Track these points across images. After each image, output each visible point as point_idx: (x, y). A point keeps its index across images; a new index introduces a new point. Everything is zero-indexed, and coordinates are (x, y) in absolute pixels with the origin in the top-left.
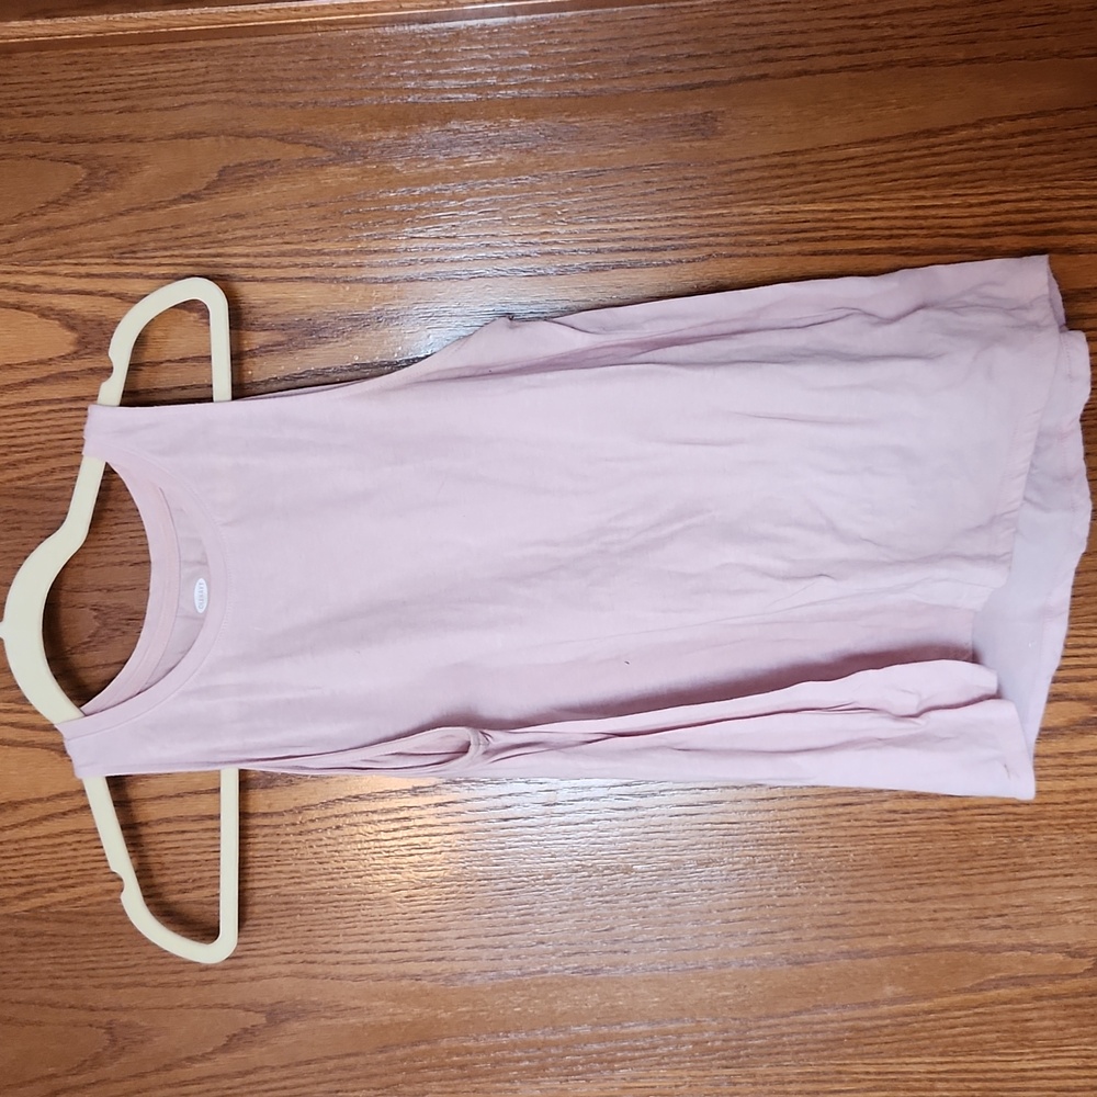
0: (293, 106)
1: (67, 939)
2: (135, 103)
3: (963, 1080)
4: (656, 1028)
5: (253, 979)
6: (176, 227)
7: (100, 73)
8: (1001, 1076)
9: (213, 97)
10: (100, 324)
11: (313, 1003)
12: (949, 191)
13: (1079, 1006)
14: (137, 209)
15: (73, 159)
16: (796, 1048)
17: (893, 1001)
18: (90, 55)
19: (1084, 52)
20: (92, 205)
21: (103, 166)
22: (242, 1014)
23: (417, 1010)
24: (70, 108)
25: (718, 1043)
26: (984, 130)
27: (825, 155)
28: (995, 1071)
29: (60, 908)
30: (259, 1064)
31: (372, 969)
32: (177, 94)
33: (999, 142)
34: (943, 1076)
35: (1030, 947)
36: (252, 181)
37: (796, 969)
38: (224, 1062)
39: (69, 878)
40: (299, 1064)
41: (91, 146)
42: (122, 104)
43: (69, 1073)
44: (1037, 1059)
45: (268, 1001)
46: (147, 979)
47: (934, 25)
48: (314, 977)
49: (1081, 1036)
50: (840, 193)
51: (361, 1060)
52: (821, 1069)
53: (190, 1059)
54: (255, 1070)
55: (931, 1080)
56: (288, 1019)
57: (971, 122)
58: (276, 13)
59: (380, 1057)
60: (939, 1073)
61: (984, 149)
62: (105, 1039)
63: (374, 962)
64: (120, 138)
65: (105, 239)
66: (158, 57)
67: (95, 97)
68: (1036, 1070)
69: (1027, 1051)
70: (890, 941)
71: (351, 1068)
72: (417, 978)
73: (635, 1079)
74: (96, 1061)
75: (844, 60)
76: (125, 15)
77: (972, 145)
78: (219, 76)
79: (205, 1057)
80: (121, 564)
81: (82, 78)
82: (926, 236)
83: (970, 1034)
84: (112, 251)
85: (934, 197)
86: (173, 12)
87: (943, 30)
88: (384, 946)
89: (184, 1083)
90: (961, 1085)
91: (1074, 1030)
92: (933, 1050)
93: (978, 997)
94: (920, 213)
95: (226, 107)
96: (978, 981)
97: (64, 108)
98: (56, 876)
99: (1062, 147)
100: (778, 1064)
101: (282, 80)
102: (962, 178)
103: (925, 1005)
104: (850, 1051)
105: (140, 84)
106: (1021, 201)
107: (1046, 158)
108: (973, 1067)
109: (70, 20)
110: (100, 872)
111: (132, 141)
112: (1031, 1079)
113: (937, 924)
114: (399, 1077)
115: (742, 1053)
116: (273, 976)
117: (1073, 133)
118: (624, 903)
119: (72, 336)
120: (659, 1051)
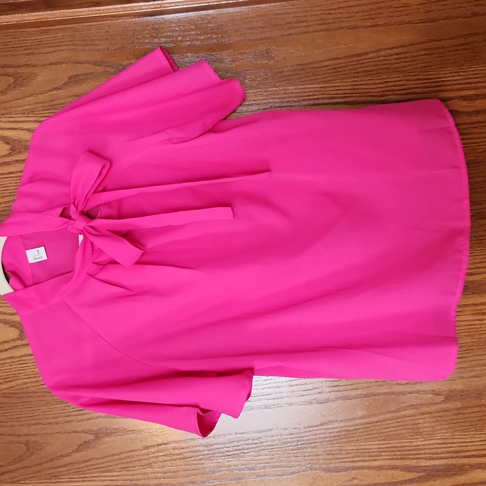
0: (99, 50)
1: (8, 405)
2: (34, 51)
3: (393, 451)
5: (88, 419)
6: (51, 101)
7: (19, 39)
8: (409, 448)
9: (66, 48)
10: (20, 142)
11: (115, 429)
12: (367, 79)
13: (440, 417)
14: (35, 94)
15: (9, 74)
16: (322, 440)
18: (15, 32)
19: (418, 21)
20: (16, 93)
21: (21, 77)
22: (84, 435)
24: (7, 54)
25: (289, 440)
26: (380, 54)
27: (317, 65)
28: (406, 446)
29: (4, 391)
30: (92, 457)
32: (51, 47)
33: (386, 58)
34: (384, 450)
35: (418, 392)
36: (82, 81)
37: (320, 405)
38: (76, 457)
39: (8, 378)
40: (109, 456)
41: (15, 69)
42: (28, 51)
43: (9, 464)
44: (423, 441)
45: (95, 429)
46: (43, 421)
47: (357, 13)
49: (441, 430)
50: (324, 80)
51: (136, 453)
52: (333, 449)
53: (61, 456)
54: (90, 460)
55: (379, 451)
56: (103, 437)
57: (374, 50)
58: (91, 12)
60: (383, 448)
61: (380, 61)
62: (24, 448)
64: (27, 65)
65: (21, 106)
66: (43, 32)
68: (424, 445)
69: (419, 437)
70: (359, 392)
71: (132, 457)
74: (21, 458)
75: (322, 27)
76: (29, 14)
77: (375, 59)
78: (68, 39)
79: (68, 455)
81: (11, 42)
82: (359, 97)
83: (395, 431)
84: (24, 112)
85: (361, 81)
86: (49, 12)
87: (362, 14)
89: (59, 467)
91: (439, 427)
92: (380, 438)
93: (398, 414)
94: (356, 87)
95: (71, 52)
96: (398, 407)
98: (2, 377)
99: (411, 59)
100: (314, 447)
101: (94, 40)
102: (372, 73)
103: (376, 419)
104: (345, 440)
105: (36, 43)
106: (396, 81)
107: (405, 64)
108: (396, 445)
109: (6, 16)
110: (22, 375)
111: (32, 66)
112: (421, 449)
113: (379, 384)
115: (299, 443)
117: (415, 54)
119: (8, 147)
120: (264, 444)
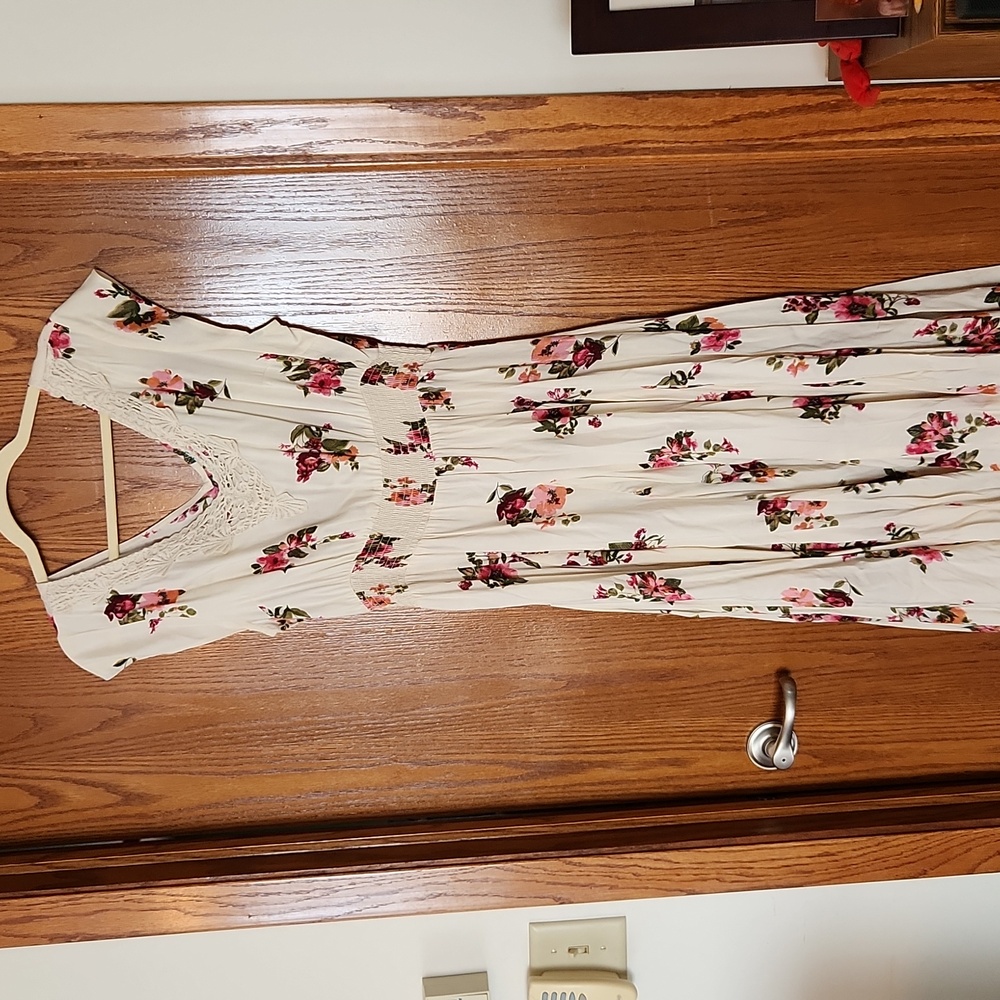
4: (337, 717)
17: (463, 703)
23: (207, 709)
31: (183, 687)
48: (150, 691)
59: (186, 733)
63: (183, 683)
67: (29, 208)
72: (207, 691)
73: (325, 744)
80: (41, 466)
88: (188, 675)
90: (497, 746)
97: (9, 213)
114: (196, 744)
116: (126, 690)
118: (321, 652)
